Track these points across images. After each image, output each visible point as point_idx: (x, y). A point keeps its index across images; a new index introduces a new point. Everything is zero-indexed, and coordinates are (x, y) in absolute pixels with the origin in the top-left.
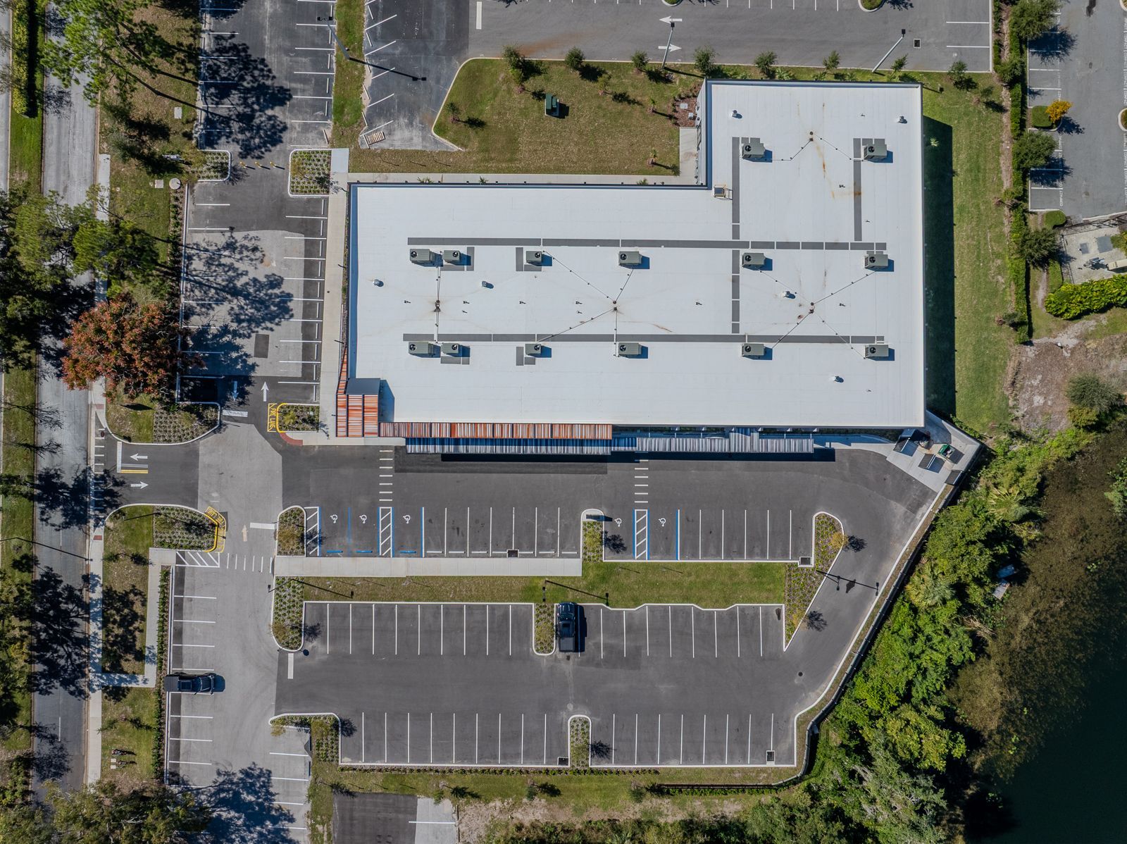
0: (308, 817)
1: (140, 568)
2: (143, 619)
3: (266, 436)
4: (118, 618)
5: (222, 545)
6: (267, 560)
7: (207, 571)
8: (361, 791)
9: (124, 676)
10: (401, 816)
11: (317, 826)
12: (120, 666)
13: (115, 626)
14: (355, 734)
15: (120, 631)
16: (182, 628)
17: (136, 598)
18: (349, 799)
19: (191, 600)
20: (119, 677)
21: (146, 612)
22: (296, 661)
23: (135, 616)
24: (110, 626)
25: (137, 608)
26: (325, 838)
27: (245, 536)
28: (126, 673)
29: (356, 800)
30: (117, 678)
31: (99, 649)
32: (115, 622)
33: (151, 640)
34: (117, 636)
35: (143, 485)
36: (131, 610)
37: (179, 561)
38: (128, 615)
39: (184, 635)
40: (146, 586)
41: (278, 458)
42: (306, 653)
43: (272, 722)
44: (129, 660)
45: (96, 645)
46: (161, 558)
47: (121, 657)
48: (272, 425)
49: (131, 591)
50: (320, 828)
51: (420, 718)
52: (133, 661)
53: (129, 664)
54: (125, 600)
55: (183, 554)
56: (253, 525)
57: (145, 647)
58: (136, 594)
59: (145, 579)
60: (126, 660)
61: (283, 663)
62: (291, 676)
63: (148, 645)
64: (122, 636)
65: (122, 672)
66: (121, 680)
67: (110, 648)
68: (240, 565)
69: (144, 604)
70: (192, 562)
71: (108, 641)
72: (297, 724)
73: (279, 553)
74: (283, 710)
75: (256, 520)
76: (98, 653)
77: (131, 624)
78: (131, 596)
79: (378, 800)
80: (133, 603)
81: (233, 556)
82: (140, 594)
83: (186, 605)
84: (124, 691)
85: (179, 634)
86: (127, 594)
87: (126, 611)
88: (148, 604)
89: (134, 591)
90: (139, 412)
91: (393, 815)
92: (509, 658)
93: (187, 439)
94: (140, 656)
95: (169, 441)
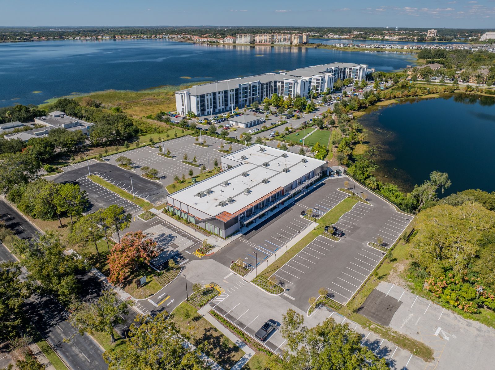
0: (364, 328)
1: (200, 321)
2: (222, 335)
3: (201, 259)
4: (211, 346)
5: (222, 290)
6: (241, 281)
7: (227, 300)
8: (362, 304)
9: (239, 363)
10: (381, 297)
11: (371, 327)
12: (233, 361)
13: (214, 350)
14: (334, 294)
15: (218, 349)
16: (240, 322)
17: (210, 332)
18: (363, 310)
19: (232, 311)
20: (238, 365)
21: (220, 332)
22: (288, 294)
23: (218, 338)
24: (211, 353)
25: (215, 334)
26: (379, 327)
27: (226, 282)
28: (239, 361)
29: (365, 307)
30: (237, 367)
31: (216, 366)
32: (211, 349)
33: (233, 339)
34: (218, 353)
35: (172, 301)
36: (214, 338)
37: (213, 306)
38: (214, 341)
39: (243, 323)
40: (209, 324)
41: (212, 260)
42: (288, 290)
43: (309, 315)
44: (234, 356)
45: (213, 366)
46: (204, 311)
47: (229, 358)
48: (200, 256)
49: (206, 332)
50: (372, 326)
51: (341, 275)
52: (236, 354)
53: (235, 357)
54: (207, 338)
55: (211, 303)
56: (225, 278)
57: (234, 344)
58: (209, 331)
59: (207, 322)
60: (233, 357)
61: (286, 298)
62: (293, 299)
63: (234, 342)
64: (221, 351)
65: (236, 362)
66: (240, 366)
67: (221, 360)
68: (235, 289)
69: (216, 330)
70: (218, 302)
71: (217, 359)
72: (316, 307)
73: (243, 276)
74: (306, 309)
75: (225, 276)
76: (218, 367)
77: (219, 342)
78: (208, 333)
79: (370, 300)
80: (211, 335)
81: (230, 289)
82: (211, 329)
83: (232, 314)
84: (246, 368)
85: (241, 325)
86: (205, 335)
87: (212, 340)
88: (218, 329)
89: (206, 330)
90: (149, 285)
91: (380, 300)
92: (335, 247)
93: (175, 277)
94: (236, 349)
95: (169, 282)
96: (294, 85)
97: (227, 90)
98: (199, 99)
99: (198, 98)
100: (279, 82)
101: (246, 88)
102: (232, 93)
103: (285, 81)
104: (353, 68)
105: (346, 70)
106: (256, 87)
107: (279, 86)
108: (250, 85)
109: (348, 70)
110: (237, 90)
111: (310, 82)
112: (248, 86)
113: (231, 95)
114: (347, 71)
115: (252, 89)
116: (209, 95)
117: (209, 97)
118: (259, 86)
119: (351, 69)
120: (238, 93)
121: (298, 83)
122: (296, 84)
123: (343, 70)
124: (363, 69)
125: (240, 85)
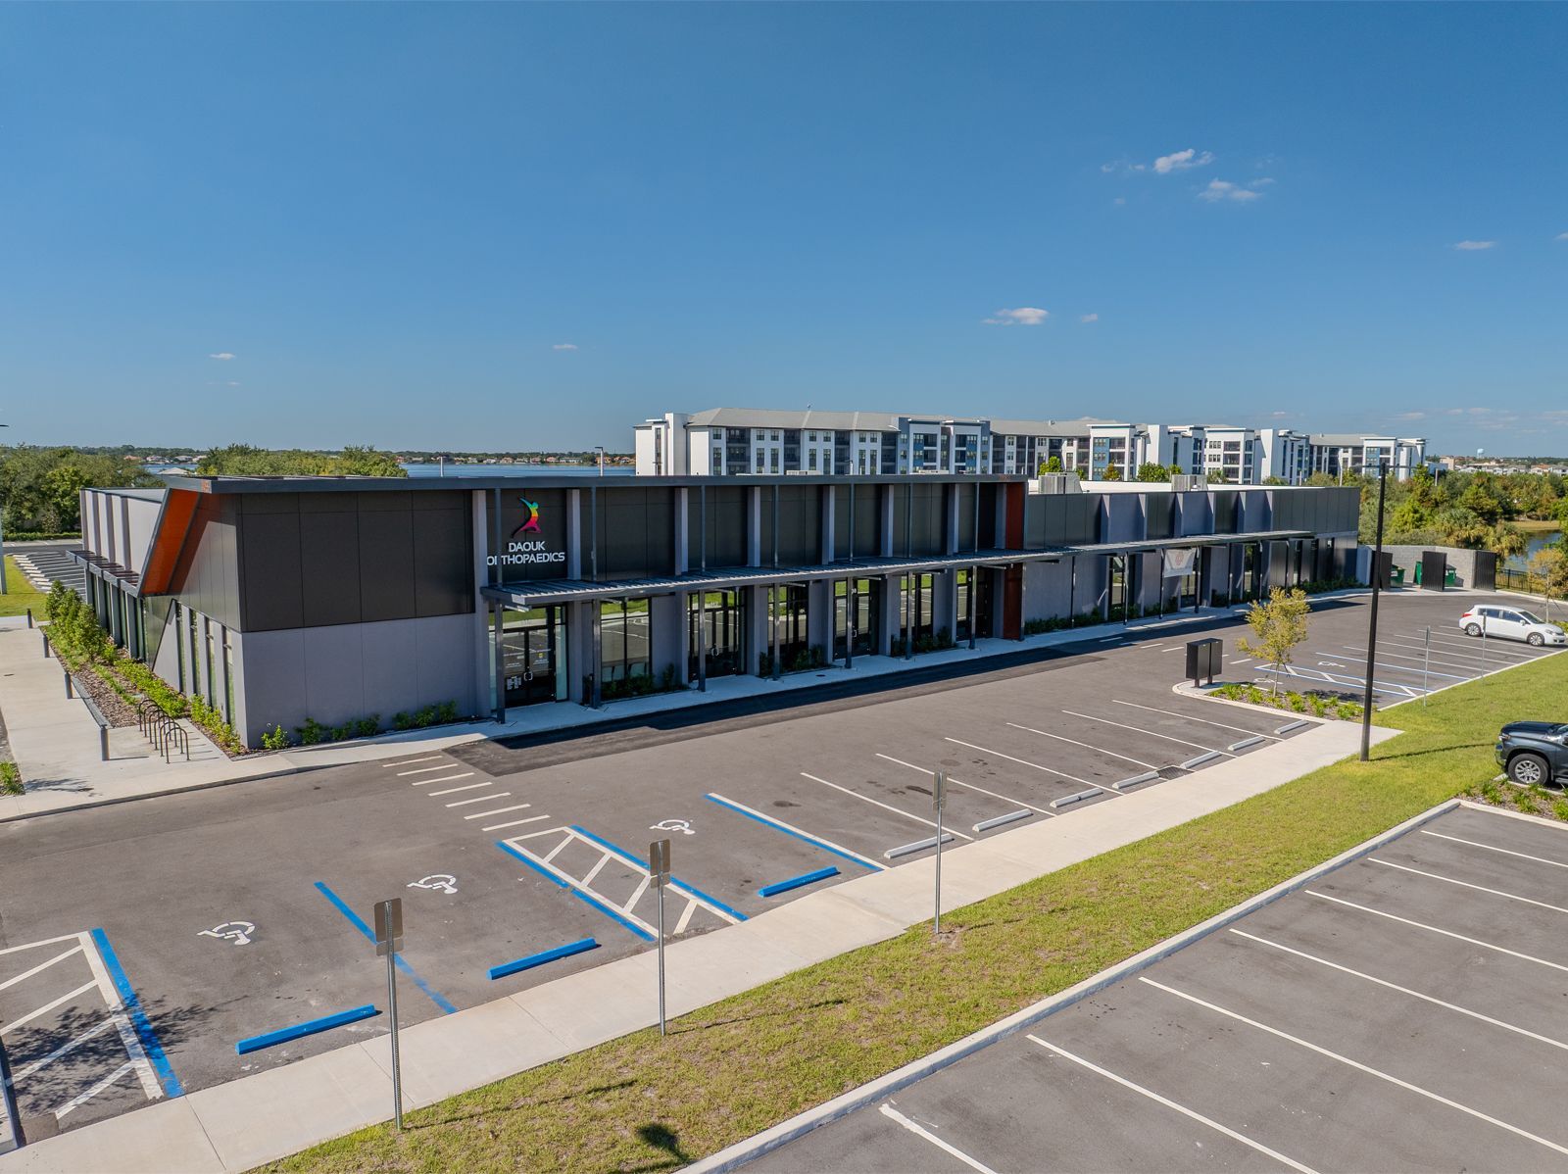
96: (1133, 445)
97: (849, 432)
98: (722, 444)
99: (717, 437)
100: (1070, 440)
101: (929, 440)
102: (868, 446)
103: (1094, 433)
104: (1367, 444)
105: (1341, 455)
106: (974, 444)
107: (1070, 459)
108: (945, 431)
109: (1349, 455)
110: (890, 438)
111: (1198, 444)
112: (936, 430)
113: (862, 452)
114: (1345, 461)
115: (953, 449)
116: (768, 435)
117: (768, 445)
118: (984, 443)
119: (1357, 449)
120: (894, 452)
121: (1147, 439)
122: (1139, 442)
123: (1326, 455)
124: (1411, 448)
125: (904, 423)
